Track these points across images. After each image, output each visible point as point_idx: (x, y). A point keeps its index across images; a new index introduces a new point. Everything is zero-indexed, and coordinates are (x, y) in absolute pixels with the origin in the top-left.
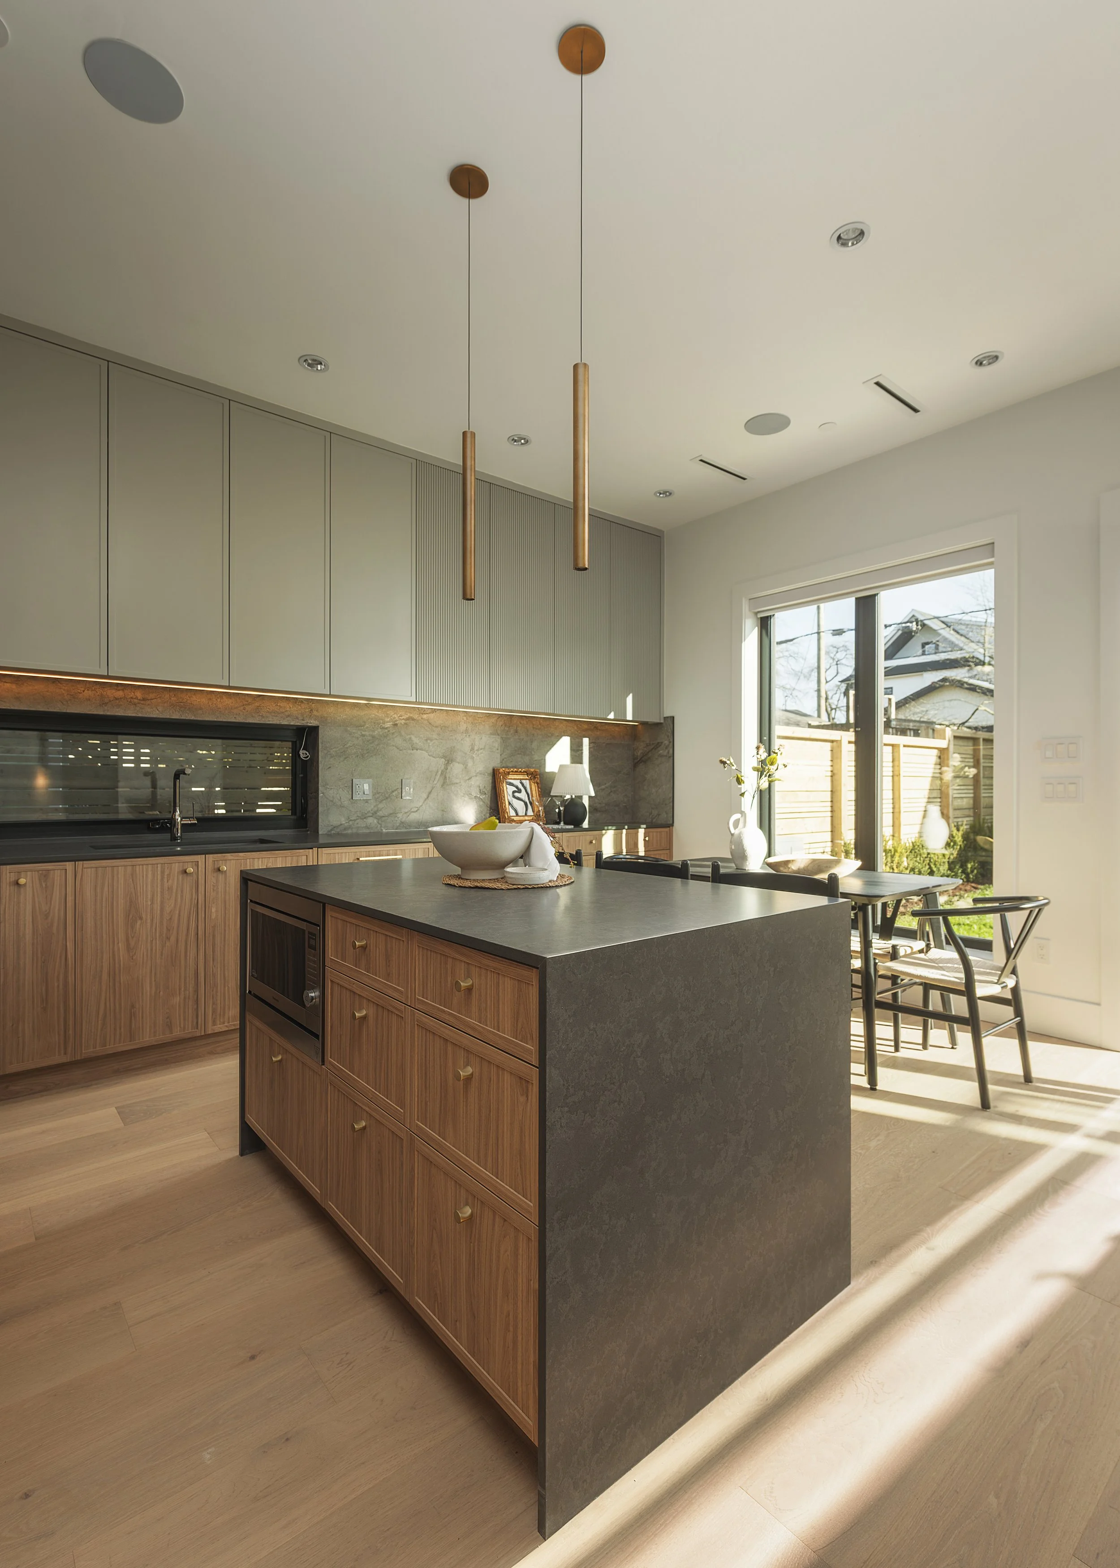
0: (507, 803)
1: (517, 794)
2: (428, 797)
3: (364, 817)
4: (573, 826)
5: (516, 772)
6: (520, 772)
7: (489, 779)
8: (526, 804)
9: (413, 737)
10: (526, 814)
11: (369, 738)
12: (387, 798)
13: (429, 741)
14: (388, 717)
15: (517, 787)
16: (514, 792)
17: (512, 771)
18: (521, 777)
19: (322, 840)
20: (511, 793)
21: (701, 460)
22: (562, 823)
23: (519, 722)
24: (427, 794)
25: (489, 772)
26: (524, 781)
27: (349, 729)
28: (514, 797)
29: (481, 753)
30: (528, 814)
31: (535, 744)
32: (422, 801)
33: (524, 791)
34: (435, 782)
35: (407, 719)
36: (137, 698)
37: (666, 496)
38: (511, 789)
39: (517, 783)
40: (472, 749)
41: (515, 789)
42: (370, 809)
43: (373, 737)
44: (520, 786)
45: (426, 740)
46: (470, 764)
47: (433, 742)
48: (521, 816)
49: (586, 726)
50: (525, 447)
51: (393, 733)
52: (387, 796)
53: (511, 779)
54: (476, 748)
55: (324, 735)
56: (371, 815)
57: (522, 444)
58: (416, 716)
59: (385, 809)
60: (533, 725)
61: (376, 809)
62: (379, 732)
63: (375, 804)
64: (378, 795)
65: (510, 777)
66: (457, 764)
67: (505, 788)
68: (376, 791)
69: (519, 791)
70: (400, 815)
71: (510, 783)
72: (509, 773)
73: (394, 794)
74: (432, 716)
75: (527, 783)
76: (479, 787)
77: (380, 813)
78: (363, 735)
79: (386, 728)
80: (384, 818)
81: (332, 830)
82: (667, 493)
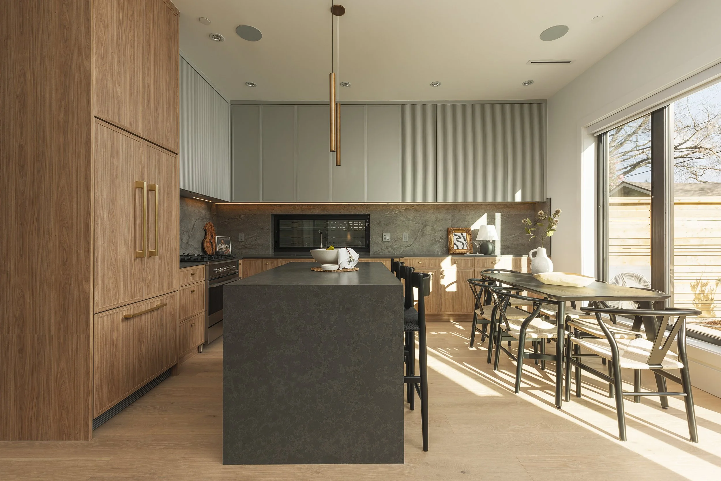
0: (452, 243)
1: (458, 240)
2: (415, 241)
3: (387, 248)
4: (483, 255)
5: (458, 229)
6: (461, 229)
7: (445, 233)
8: (463, 244)
9: (408, 216)
10: (463, 248)
11: (389, 217)
12: (397, 241)
13: (415, 217)
14: (397, 209)
15: (459, 236)
16: (457, 238)
17: (456, 229)
18: (462, 232)
19: (371, 256)
20: (455, 239)
21: (532, 62)
22: (478, 253)
23: (461, 207)
24: (414, 239)
25: (445, 230)
26: (463, 234)
27: (381, 214)
28: (457, 241)
29: (441, 222)
30: (464, 249)
31: (470, 217)
32: (412, 242)
33: (463, 238)
34: (418, 234)
35: (405, 209)
36: (311, 208)
37: (529, 84)
38: (455, 237)
39: (459, 234)
40: (436, 220)
41: (458, 237)
42: (390, 245)
43: (391, 217)
44: (461, 236)
45: (414, 217)
46: (435, 226)
47: (418, 217)
48: (460, 249)
49: (501, 206)
50: (439, 87)
51: (399, 215)
52: (397, 240)
53: (456, 233)
54: (438, 219)
55: (372, 217)
56: (390, 247)
57: (437, 85)
58: (410, 208)
59: (396, 245)
60: (469, 208)
61: (392, 245)
62: (394, 215)
63: (392, 243)
64: (393, 240)
65: (455, 232)
66: (429, 227)
67: (452, 237)
68: (392, 239)
69: (460, 238)
70: (402, 248)
71: (455, 234)
72: (454, 230)
73: (400, 239)
74: (417, 207)
75: (465, 234)
76: (440, 236)
77: (394, 247)
78: (387, 216)
79: (397, 213)
80: (396, 249)
81: (375, 253)
82: (530, 83)
